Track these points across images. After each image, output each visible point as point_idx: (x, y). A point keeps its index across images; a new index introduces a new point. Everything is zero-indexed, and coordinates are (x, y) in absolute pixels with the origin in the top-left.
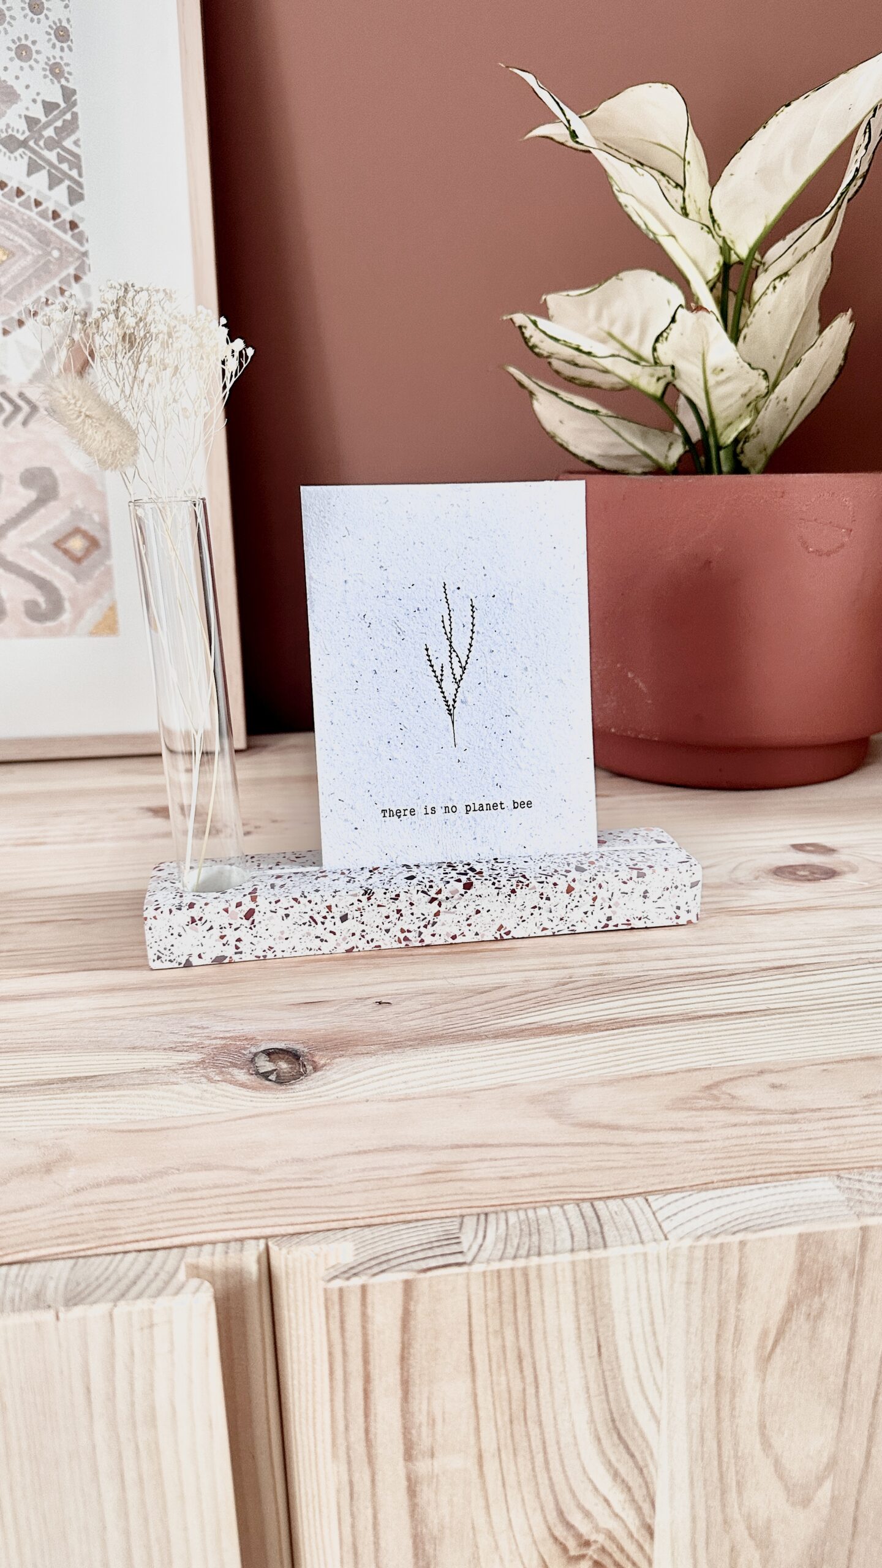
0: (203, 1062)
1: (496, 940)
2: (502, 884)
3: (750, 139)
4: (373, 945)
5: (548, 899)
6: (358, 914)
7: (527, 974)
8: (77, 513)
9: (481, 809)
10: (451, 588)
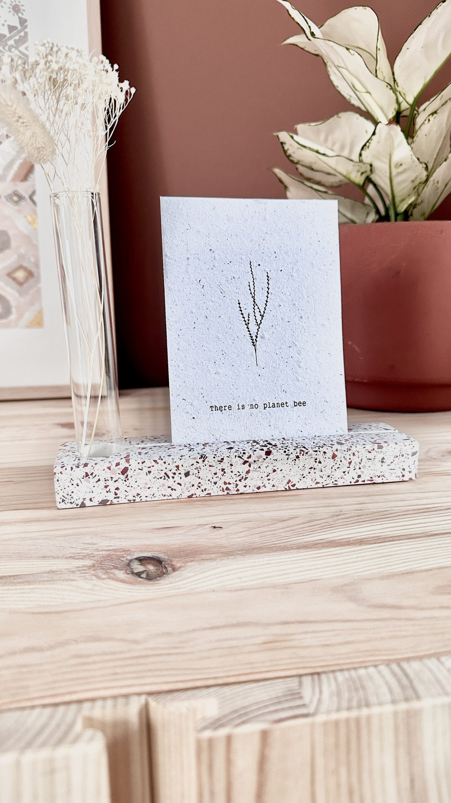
0: (93, 566)
1: (286, 490)
2: (290, 452)
3: (420, 24)
4: (205, 493)
5: (320, 462)
6: (196, 471)
7: (311, 509)
8: (21, 257)
9: (273, 406)
10: (254, 264)
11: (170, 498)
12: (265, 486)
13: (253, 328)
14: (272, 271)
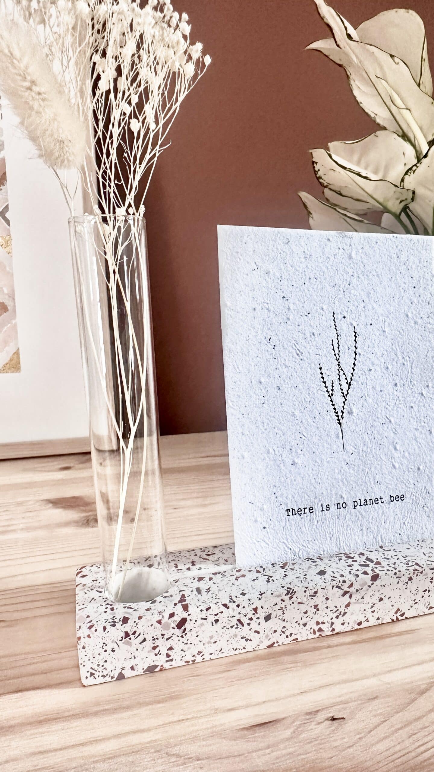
1: (393, 621)
6: (280, 613)
9: (365, 503)
10: (339, 316)
11: (244, 651)
12: (367, 620)
13: (338, 399)
14: (360, 325)
